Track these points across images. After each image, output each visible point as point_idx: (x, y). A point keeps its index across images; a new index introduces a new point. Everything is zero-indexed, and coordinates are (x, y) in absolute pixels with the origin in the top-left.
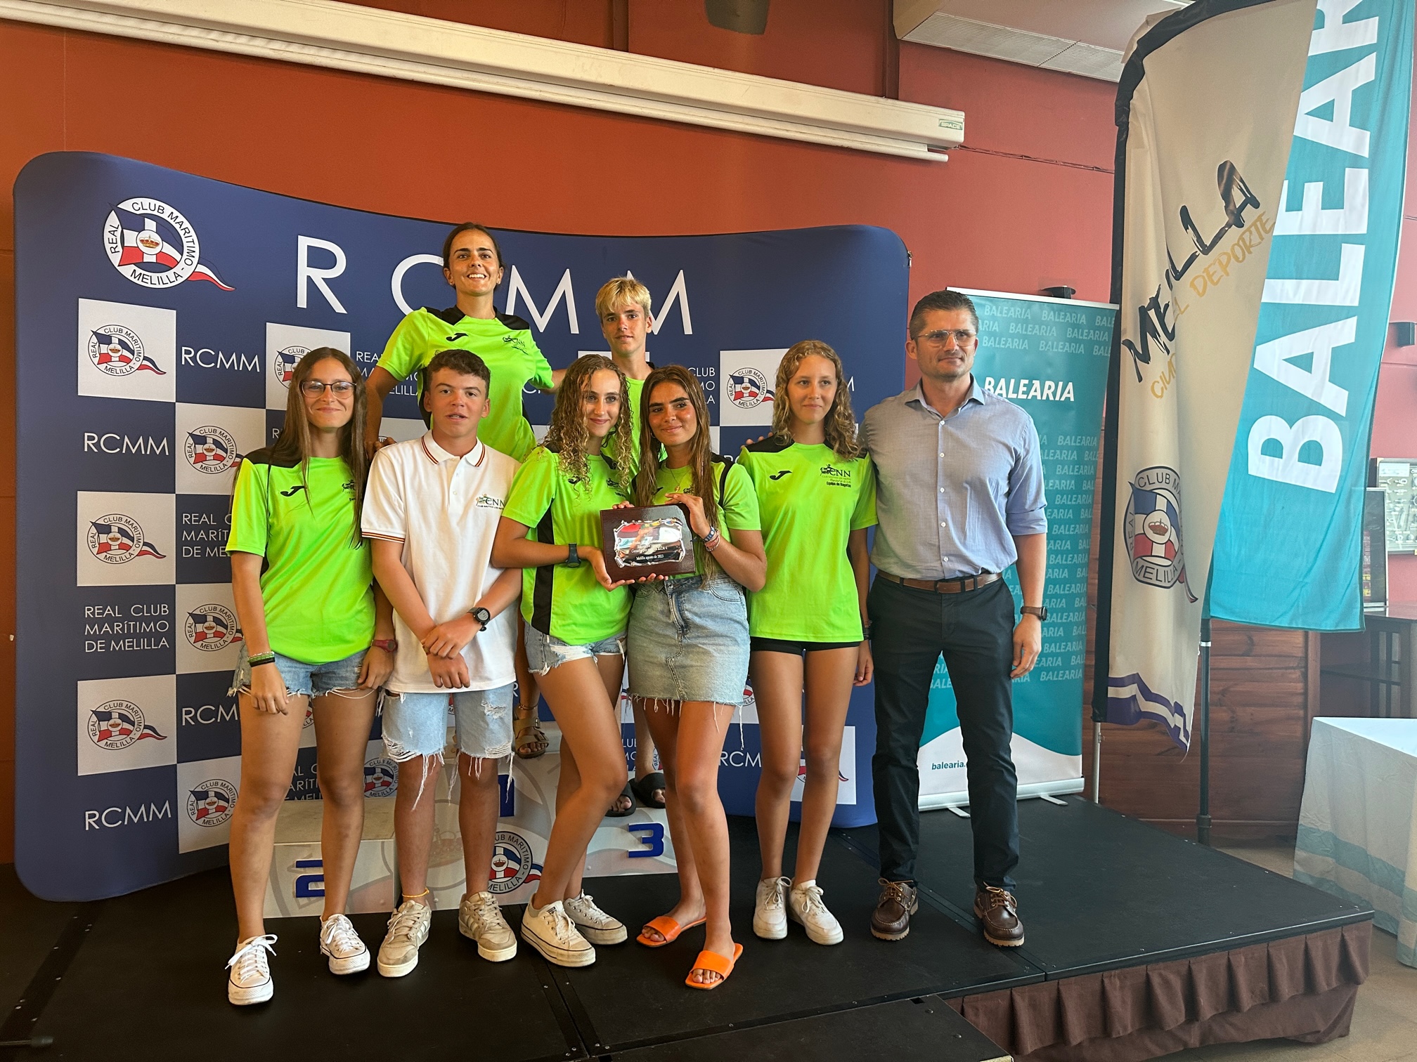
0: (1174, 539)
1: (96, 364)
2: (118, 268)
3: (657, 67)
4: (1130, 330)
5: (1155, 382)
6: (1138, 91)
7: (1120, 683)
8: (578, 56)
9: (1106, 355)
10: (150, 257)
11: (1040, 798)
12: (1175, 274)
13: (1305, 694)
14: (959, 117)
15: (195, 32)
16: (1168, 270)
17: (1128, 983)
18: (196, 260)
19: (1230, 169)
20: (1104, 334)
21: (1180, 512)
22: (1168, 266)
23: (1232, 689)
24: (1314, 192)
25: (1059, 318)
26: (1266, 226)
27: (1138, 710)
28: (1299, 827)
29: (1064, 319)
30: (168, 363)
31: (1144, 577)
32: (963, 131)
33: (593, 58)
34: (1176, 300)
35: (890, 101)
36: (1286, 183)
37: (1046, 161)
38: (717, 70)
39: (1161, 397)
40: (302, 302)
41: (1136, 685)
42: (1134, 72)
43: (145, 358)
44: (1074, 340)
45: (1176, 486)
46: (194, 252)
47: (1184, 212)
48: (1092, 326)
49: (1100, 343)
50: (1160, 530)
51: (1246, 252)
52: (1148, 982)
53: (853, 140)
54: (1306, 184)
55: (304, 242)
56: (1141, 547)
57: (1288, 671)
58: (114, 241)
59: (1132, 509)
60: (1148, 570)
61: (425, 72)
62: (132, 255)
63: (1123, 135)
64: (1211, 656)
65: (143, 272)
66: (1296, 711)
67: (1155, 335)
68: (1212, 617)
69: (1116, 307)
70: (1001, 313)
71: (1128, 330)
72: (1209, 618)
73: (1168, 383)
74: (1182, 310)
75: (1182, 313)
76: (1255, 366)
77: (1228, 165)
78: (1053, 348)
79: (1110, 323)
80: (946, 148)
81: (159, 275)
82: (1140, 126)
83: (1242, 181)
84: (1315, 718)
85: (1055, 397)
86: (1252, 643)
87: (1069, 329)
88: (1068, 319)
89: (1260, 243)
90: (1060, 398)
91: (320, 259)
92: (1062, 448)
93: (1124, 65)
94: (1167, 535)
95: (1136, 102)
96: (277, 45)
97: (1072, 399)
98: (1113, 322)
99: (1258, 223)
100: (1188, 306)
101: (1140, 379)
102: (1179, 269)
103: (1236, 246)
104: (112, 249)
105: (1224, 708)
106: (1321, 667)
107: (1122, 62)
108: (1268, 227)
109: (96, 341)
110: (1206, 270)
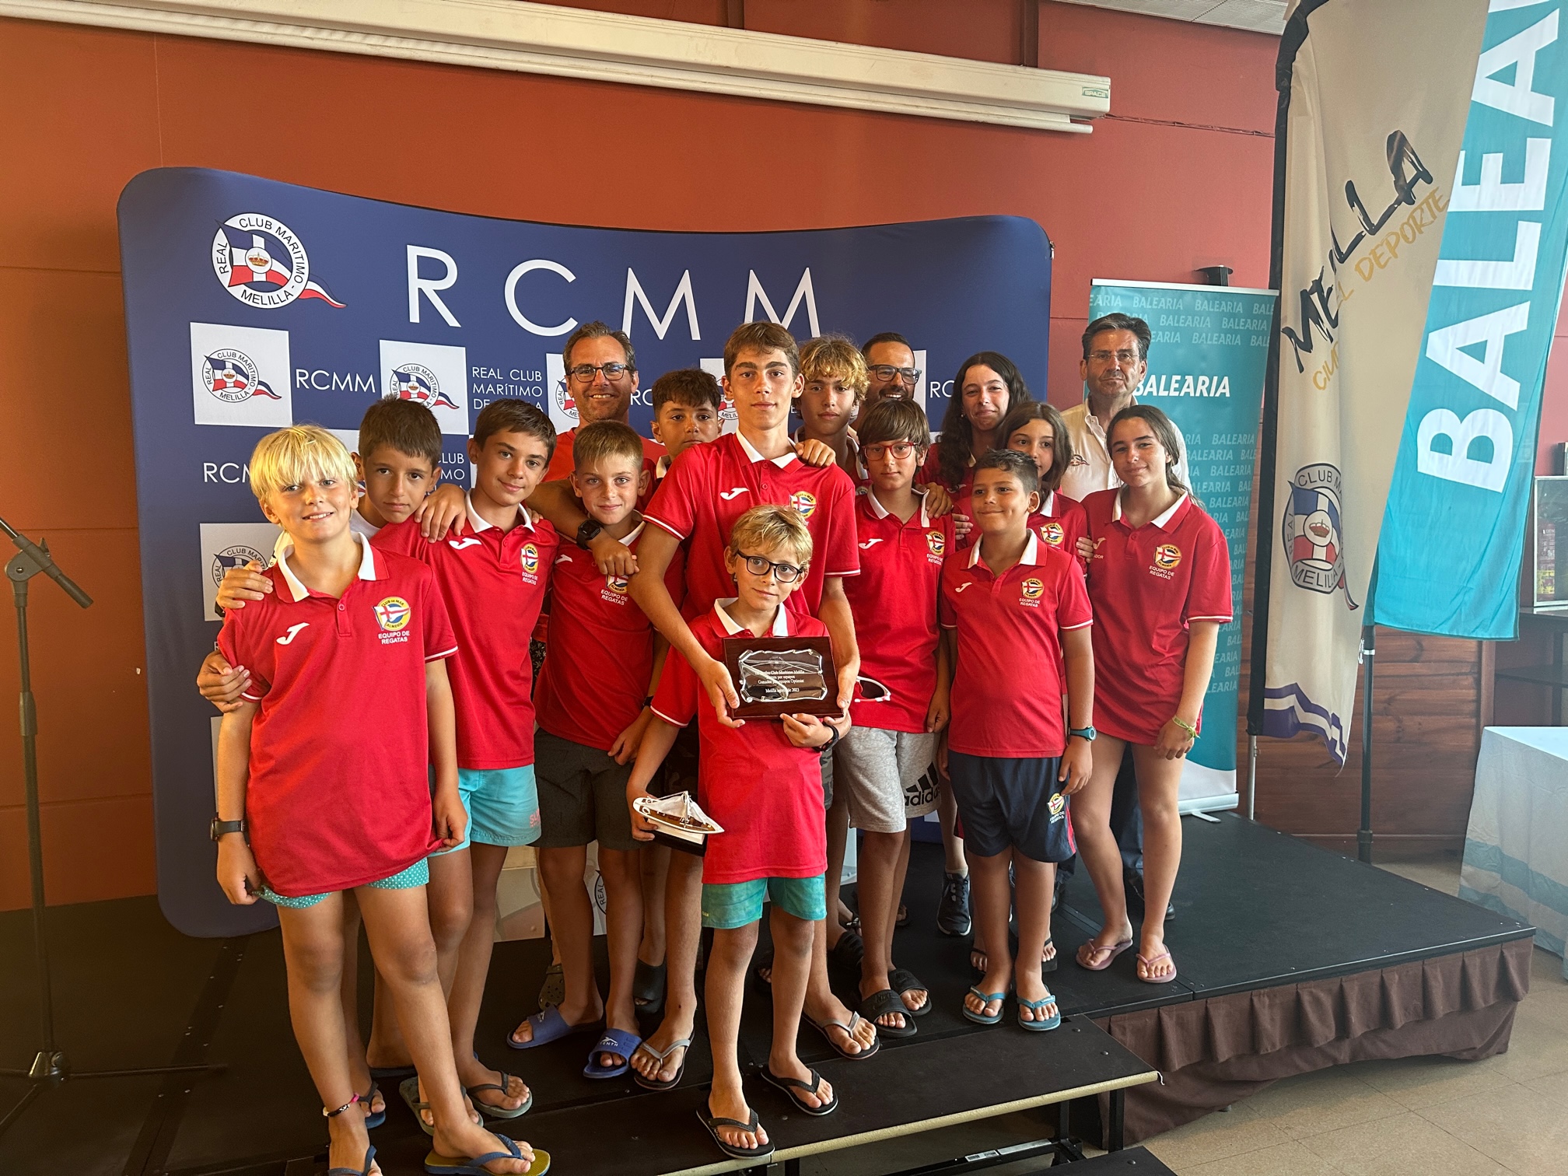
0: (1335, 541)
1: (211, 390)
2: (228, 289)
3: (776, 44)
4: (1291, 317)
5: (1317, 372)
6: (1300, 52)
7: (1277, 694)
8: (691, 37)
9: (1264, 345)
10: (259, 277)
11: (1191, 815)
12: (1340, 256)
13: (1478, 701)
14: (1104, 83)
15: (289, 30)
16: (1331, 251)
17: (1278, 1001)
18: (305, 277)
19: (1400, 139)
20: (1262, 322)
21: (1341, 513)
22: (1332, 247)
23: (1398, 697)
24: (1492, 164)
25: (1213, 307)
26: (1439, 203)
27: (1296, 722)
28: (1466, 842)
29: (1219, 308)
30: (283, 386)
31: (1304, 581)
32: (1109, 99)
33: (708, 39)
34: (1339, 283)
35: (1029, 70)
36: (1463, 154)
37: (1201, 127)
38: (840, 45)
39: (1324, 388)
40: (415, 317)
41: (1294, 696)
42: (1297, 30)
43: (260, 383)
44: (1232, 332)
45: (1338, 485)
46: (303, 268)
47: (1350, 187)
48: (1249, 314)
49: (1258, 333)
50: (1321, 532)
51: (1416, 231)
52: (1298, 1000)
53: (988, 114)
54: (1484, 155)
55: (414, 252)
56: (1301, 550)
57: (1460, 677)
58: (223, 261)
59: (1291, 510)
60: (1309, 574)
61: (529, 62)
62: (242, 275)
63: (1284, 101)
64: (1375, 662)
65: (254, 292)
66: (1467, 720)
67: (1318, 321)
68: (1376, 623)
69: (1276, 293)
70: (1151, 304)
71: (1289, 319)
72: (1373, 624)
73: (1331, 374)
74: (1346, 296)
75: (1346, 300)
76: (1427, 355)
77: (1399, 134)
78: (1206, 340)
79: (1269, 311)
80: (1090, 118)
81: (270, 294)
82: (1303, 90)
83: (1413, 153)
84: (1486, 728)
85: (1209, 394)
86: (1421, 648)
87: (1224, 319)
88: (1223, 307)
89: (1432, 222)
90: (1215, 393)
91: (432, 270)
92: (1216, 448)
93: (1286, 22)
94: (1329, 536)
95: (1298, 64)
96: (374, 40)
97: (1228, 395)
98: (1272, 310)
99: (1430, 201)
100: (1352, 291)
101: (1302, 369)
102: (1344, 251)
103: (1405, 226)
104: (222, 269)
105: (1390, 717)
106: (1495, 670)
107: (1284, 19)
108: (1441, 205)
109: (210, 366)
110: (1373, 252)
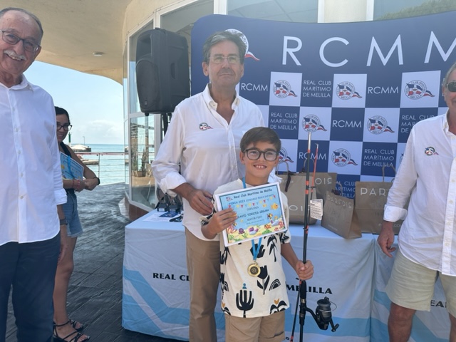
18: (247, 50)
40: (284, 62)
55: (286, 38)
91: (292, 44)
